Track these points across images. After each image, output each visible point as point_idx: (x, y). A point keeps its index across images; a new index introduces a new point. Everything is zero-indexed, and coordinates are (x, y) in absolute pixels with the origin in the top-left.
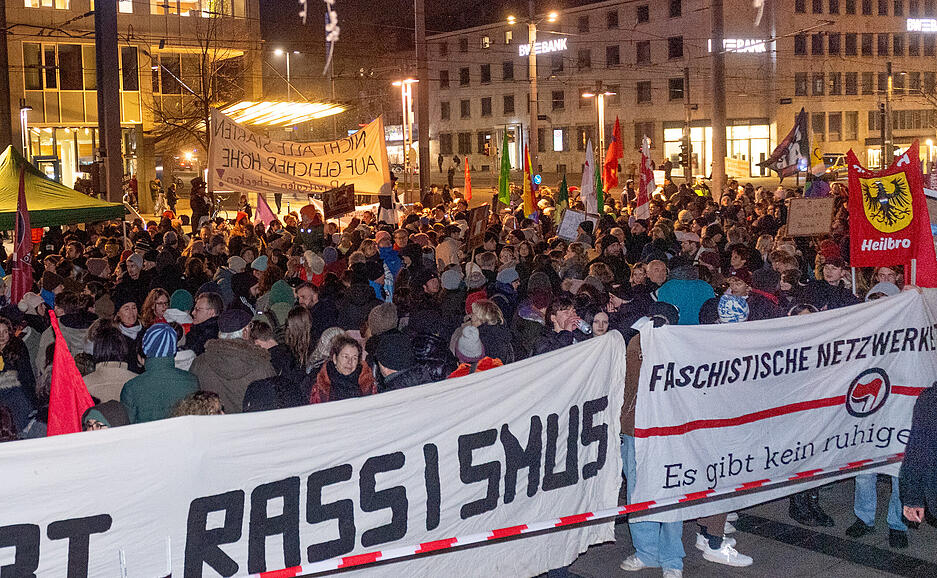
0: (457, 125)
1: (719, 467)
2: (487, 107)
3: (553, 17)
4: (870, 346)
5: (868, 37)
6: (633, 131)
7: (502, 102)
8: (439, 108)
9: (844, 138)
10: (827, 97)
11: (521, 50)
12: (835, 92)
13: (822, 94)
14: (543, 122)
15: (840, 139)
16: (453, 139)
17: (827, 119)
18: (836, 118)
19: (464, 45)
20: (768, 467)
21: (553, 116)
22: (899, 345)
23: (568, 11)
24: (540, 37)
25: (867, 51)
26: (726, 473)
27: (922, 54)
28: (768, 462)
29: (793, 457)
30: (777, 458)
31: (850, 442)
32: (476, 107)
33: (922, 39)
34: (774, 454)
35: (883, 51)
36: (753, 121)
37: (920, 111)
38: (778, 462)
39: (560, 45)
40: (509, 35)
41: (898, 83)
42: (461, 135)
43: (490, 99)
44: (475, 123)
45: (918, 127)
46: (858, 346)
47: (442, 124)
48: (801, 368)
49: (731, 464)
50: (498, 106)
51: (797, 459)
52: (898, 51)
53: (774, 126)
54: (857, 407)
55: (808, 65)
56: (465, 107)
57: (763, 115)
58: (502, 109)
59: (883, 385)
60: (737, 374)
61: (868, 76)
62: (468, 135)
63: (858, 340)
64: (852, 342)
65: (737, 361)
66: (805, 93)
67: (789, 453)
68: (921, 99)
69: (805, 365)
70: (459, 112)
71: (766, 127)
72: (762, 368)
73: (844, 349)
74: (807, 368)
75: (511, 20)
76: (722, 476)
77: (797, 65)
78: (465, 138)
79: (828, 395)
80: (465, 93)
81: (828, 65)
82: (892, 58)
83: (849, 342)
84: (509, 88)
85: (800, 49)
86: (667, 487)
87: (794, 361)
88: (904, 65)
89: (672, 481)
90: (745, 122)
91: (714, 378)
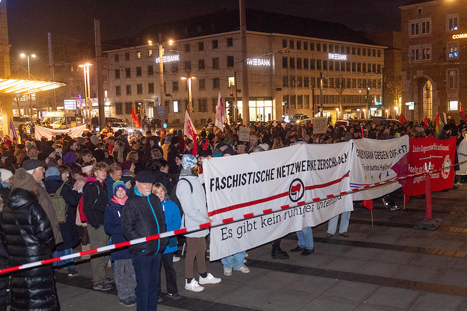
0: (124, 98)
1: (243, 228)
2: (140, 90)
3: (171, 42)
4: (295, 168)
5: (312, 61)
6: (211, 103)
7: (147, 86)
8: (115, 89)
9: (304, 107)
10: (297, 88)
11: (157, 60)
12: (300, 86)
13: (295, 86)
14: (168, 97)
15: (302, 108)
16: (123, 105)
17: (297, 98)
18: (300, 98)
19: (127, 56)
20: (263, 227)
21: (173, 94)
22: (305, 168)
23: (179, 41)
24: (166, 53)
25: (312, 67)
26: (246, 230)
27: (334, 69)
28: (262, 224)
29: (273, 222)
30: (266, 222)
31: (293, 215)
32: (134, 90)
33: (334, 63)
34: (264, 220)
35: (319, 68)
36: (265, 99)
37: (334, 95)
38: (267, 224)
39: (176, 58)
40: (151, 52)
41: (325, 82)
42: (127, 104)
43: (141, 85)
44: (133, 98)
45: (333, 103)
46: (291, 167)
47: (117, 98)
48: (272, 179)
49: (248, 226)
50: (145, 88)
51: (274, 223)
52: (325, 68)
53: (274, 101)
54: (293, 197)
55: (289, 72)
56: (128, 88)
57: (269, 96)
58: (147, 90)
59: (302, 186)
60: (245, 180)
61: (313, 79)
62: (131, 104)
63: (290, 165)
64: (288, 166)
65: (245, 174)
66: (287, 86)
67: (270, 220)
68: (334, 89)
69: (273, 177)
70: (125, 92)
71: (271, 101)
72: (256, 178)
73: (286, 169)
74: (273, 179)
75: (150, 43)
76: (245, 232)
77: (284, 72)
78: (129, 105)
79: (282, 192)
80: (128, 82)
81: (297, 72)
82: (322, 71)
83: (287, 166)
84: (151, 79)
85: (285, 65)
86: (223, 239)
87: (269, 175)
88: (327, 74)
89: (225, 236)
90: (262, 99)
91: (235, 183)
